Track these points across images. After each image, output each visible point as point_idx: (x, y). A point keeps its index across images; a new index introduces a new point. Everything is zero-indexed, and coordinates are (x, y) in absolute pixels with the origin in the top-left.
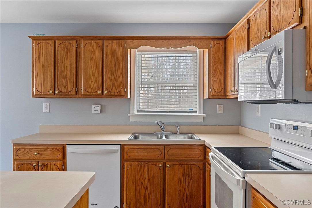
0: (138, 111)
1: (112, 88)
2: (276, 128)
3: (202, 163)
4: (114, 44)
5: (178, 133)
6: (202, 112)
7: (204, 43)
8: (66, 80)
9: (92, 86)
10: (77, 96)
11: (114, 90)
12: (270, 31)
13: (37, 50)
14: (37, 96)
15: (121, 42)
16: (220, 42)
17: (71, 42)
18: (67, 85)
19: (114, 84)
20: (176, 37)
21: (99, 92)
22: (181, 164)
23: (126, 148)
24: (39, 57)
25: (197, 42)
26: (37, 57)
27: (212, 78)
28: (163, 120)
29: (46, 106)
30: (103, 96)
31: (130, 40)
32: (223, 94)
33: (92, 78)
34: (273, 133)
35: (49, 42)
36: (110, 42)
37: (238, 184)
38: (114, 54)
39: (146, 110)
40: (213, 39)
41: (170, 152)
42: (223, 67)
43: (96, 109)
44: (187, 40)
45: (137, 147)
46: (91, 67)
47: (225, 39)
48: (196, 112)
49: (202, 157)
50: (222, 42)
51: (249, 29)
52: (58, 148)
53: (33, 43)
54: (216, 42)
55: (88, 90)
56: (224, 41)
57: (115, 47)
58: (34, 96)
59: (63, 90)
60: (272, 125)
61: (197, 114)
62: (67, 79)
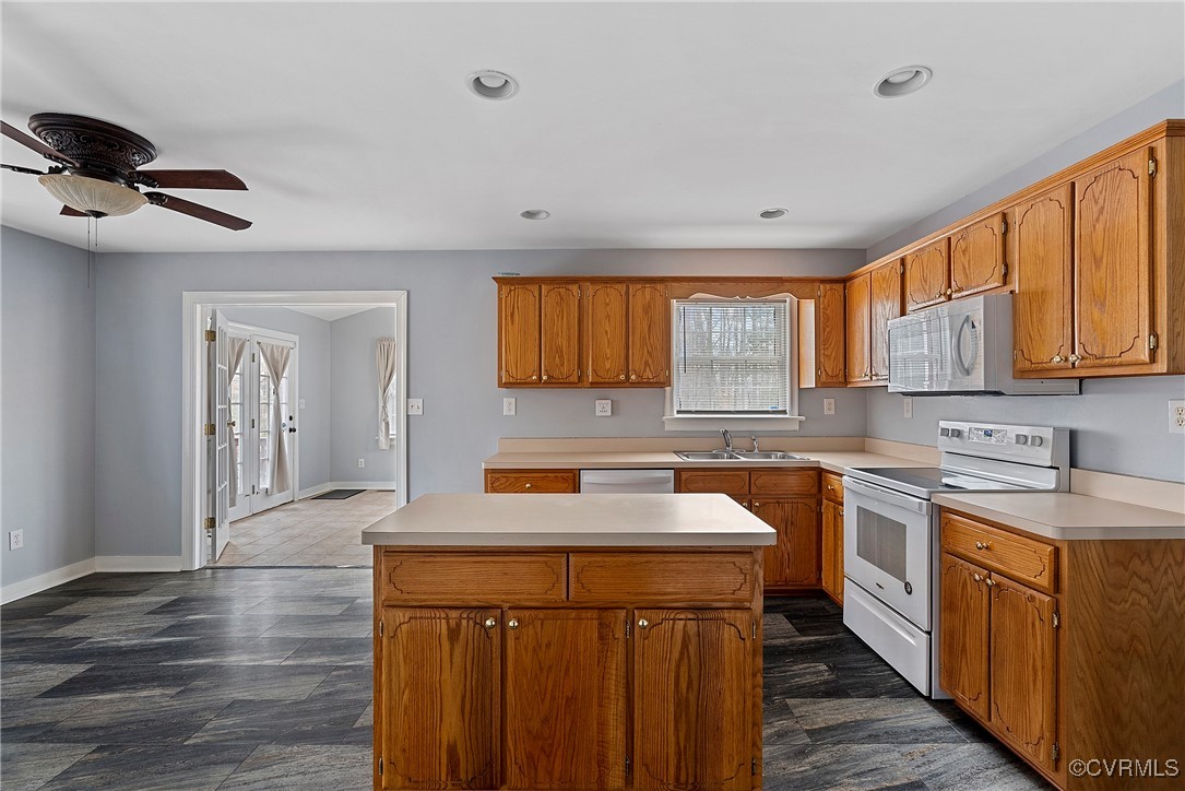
0: (678, 412)
1: (645, 370)
2: (953, 435)
3: (815, 500)
4: (648, 291)
5: (756, 451)
6: (796, 412)
7: (807, 288)
8: (561, 357)
9: (608, 366)
10: (580, 385)
11: (648, 374)
12: (950, 287)
13: (508, 302)
14: (508, 385)
15: (659, 287)
16: (835, 286)
17: (570, 287)
18: (562, 365)
19: (647, 364)
20: (758, 278)
21: (622, 377)
22: (778, 502)
23: (684, 475)
24: (512, 314)
25: (795, 286)
26: (506, 315)
27: (822, 352)
28: (730, 428)
29: (510, 404)
30: (627, 384)
31: (673, 284)
32: (841, 379)
33: (608, 351)
34: (945, 443)
35: (530, 287)
36: (639, 286)
37: (920, 509)
38: (647, 309)
39: (693, 409)
40: (823, 281)
41: (760, 482)
42: (842, 331)
43: (603, 408)
44: (777, 284)
45: (703, 473)
46: (606, 332)
47: (845, 281)
48: (784, 412)
49: (814, 490)
50: (840, 287)
51: (903, 275)
52: (565, 475)
53: (500, 290)
54: (828, 286)
55: (601, 373)
56: (842, 285)
57: (648, 297)
58: (501, 385)
59: (556, 374)
60: (945, 432)
61: (787, 416)
62: (562, 352)
